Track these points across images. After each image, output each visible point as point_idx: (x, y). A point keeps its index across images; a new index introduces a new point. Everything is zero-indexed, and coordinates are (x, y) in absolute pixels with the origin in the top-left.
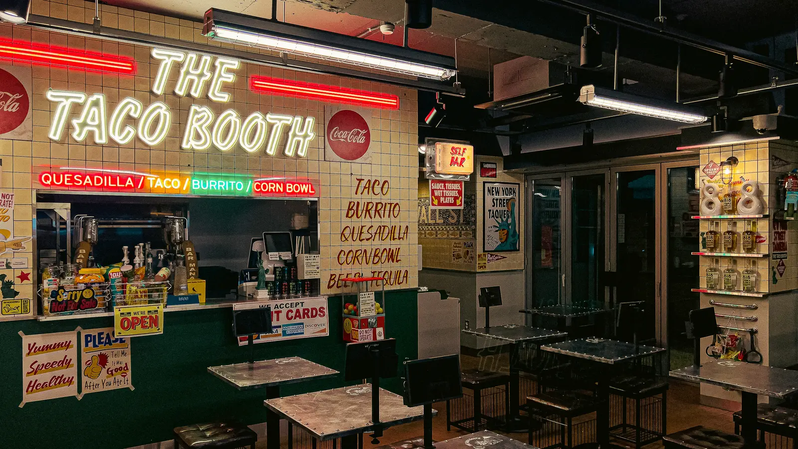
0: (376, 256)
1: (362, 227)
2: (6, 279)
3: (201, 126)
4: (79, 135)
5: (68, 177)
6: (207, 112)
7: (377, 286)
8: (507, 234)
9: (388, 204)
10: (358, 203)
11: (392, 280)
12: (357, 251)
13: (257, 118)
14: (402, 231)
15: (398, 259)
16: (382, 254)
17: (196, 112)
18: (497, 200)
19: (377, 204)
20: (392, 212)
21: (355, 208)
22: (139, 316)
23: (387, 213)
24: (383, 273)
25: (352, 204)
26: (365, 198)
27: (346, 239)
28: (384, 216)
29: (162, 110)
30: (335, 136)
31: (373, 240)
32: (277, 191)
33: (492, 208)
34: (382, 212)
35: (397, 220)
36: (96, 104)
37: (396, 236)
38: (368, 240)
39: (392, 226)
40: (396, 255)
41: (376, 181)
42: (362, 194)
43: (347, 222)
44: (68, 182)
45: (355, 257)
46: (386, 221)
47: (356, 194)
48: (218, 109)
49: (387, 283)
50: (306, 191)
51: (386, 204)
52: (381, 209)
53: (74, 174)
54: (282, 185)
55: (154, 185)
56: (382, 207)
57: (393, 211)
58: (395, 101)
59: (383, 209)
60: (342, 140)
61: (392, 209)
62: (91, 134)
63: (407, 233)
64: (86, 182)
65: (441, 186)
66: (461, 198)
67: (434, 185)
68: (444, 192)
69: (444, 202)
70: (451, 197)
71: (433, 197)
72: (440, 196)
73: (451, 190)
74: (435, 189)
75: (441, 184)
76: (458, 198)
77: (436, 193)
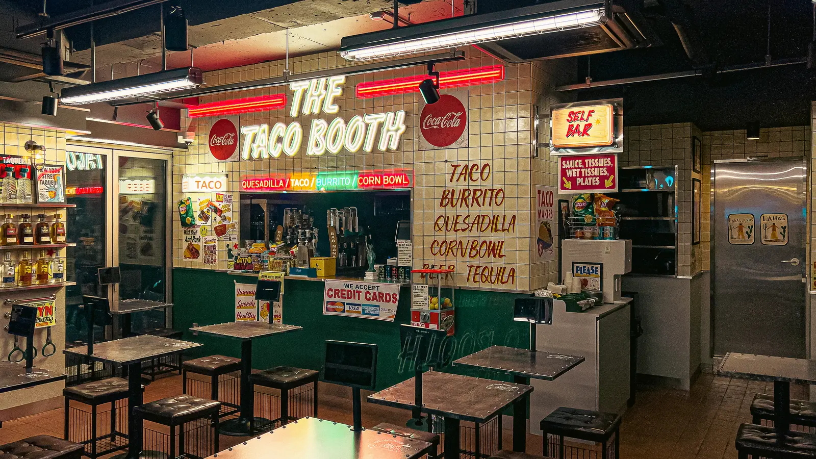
0: (472, 248)
1: (458, 216)
2: (229, 247)
3: (320, 136)
4: (255, 155)
5: (253, 183)
6: (322, 123)
7: (475, 282)
9: (489, 190)
10: (453, 191)
11: (493, 278)
12: (451, 242)
13: (358, 121)
14: (507, 222)
15: (502, 253)
16: (481, 247)
17: (317, 125)
19: (475, 191)
20: (494, 200)
21: (449, 196)
22: (271, 279)
23: (487, 201)
24: (482, 269)
25: (447, 192)
26: (463, 184)
27: (440, 229)
28: (483, 205)
29: (296, 127)
30: (428, 125)
31: (470, 231)
32: (376, 183)
34: (481, 201)
35: (501, 208)
36: (263, 132)
37: (499, 227)
38: (463, 230)
39: (494, 216)
40: (499, 249)
41: (474, 165)
42: (457, 181)
43: (441, 211)
44: (253, 185)
45: (449, 248)
46: (486, 209)
47: (451, 181)
48: (329, 119)
49: (487, 280)
50: (400, 183)
51: (486, 190)
52: (480, 196)
53: (256, 180)
54: (380, 177)
55: (294, 185)
56: (481, 195)
57: (496, 198)
58: (498, 72)
59: (482, 196)
60: (435, 127)
61: (494, 197)
62: (261, 153)
63: (514, 224)
64: (261, 185)
65: (578, 164)
66: (612, 177)
67: (566, 163)
68: (583, 170)
69: (582, 184)
70: (595, 176)
71: (564, 178)
72: (576, 177)
73: (595, 167)
74: (568, 169)
75: (577, 161)
76: (607, 178)
77: (569, 173)
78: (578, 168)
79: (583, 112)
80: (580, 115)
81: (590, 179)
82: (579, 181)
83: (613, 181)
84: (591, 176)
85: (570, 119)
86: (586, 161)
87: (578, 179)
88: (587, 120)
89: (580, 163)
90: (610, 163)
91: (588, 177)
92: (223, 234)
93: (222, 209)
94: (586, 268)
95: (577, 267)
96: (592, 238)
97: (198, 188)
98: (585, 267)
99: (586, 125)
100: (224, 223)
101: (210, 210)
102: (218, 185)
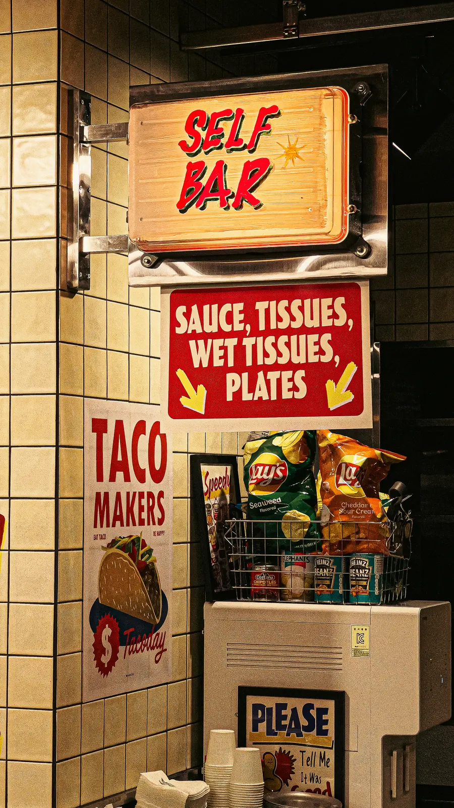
65: (229, 318)
66: (351, 368)
67: (187, 315)
68: (248, 342)
69: (246, 396)
70: (291, 366)
71: (181, 374)
72: (225, 369)
73: (289, 331)
74: (195, 336)
75: (227, 307)
76: (335, 373)
77: (199, 355)
78: (232, 334)
79: (240, 111)
80: (226, 126)
81: (273, 376)
82: (234, 382)
83: (356, 386)
84: (276, 367)
85: (190, 142)
86: (261, 306)
87: (230, 377)
88: (252, 147)
89: (238, 317)
90: (342, 313)
91: (266, 369)
94: (287, 712)
95: (256, 707)
96: (310, 597)
98: (284, 706)
99: (248, 165)
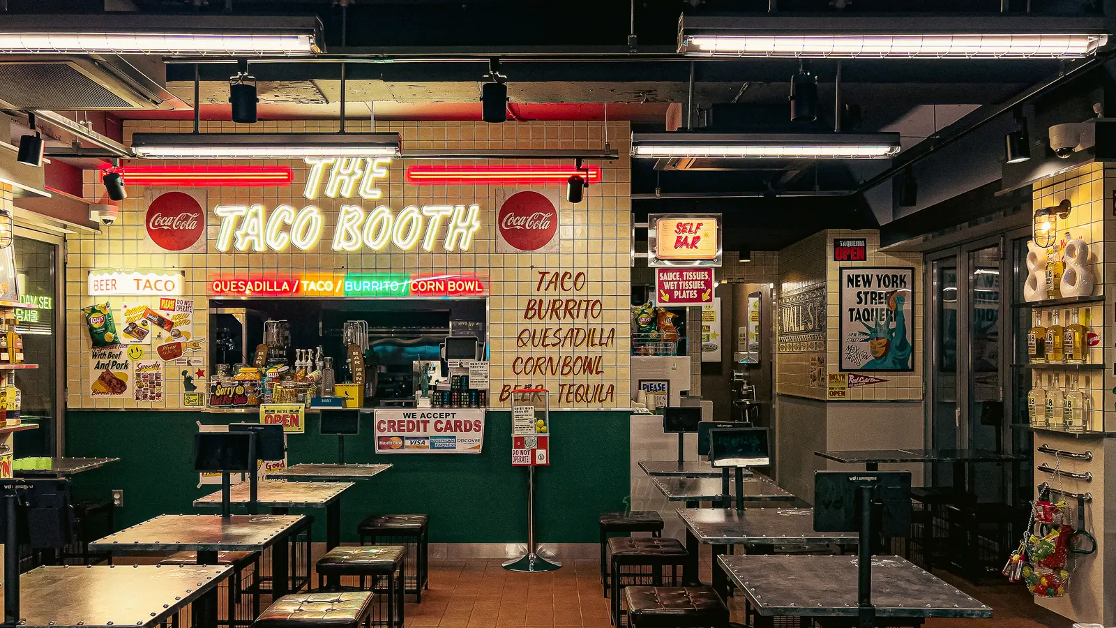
0: (565, 365)
1: (546, 330)
2: (187, 375)
3: (352, 227)
4: (242, 246)
5: (234, 284)
6: (358, 211)
7: (568, 402)
8: (888, 346)
9: (585, 301)
10: (541, 301)
11: (590, 397)
12: (539, 359)
13: (411, 212)
14: (606, 334)
15: (599, 369)
16: (575, 363)
17: (348, 213)
18: (866, 293)
19: (568, 302)
20: (589, 312)
21: (536, 307)
22: (282, 415)
23: (582, 313)
24: (576, 387)
25: (533, 303)
26: (552, 294)
27: (525, 344)
28: (578, 317)
29: (314, 215)
30: (509, 224)
31: (562, 346)
32: (437, 289)
33: (856, 306)
34: (575, 312)
35: (599, 320)
36: (256, 215)
37: (596, 341)
38: (554, 345)
39: (591, 329)
40: (596, 365)
41: (566, 274)
42: (546, 290)
43: (527, 324)
44: (234, 288)
45: (536, 365)
46: (580, 322)
47: (538, 290)
48: (369, 207)
49: (582, 398)
50: (472, 289)
51: (581, 301)
52: (573, 307)
53: (238, 281)
54: (443, 283)
55: (307, 289)
56: (574, 306)
57: (592, 309)
58: (595, 172)
59: (576, 307)
60: (518, 227)
61: (590, 308)
62: (252, 243)
63: (613, 337)
64: (248, 288)
65: (675, 276)
66: (709, 290)
67: (663, 275)
68: (681, 283)
69: (680, 297)
70: (693, 289)
71: (661, 291)
72: (674, 290)
73: (692, 280)
74: (665, 281)
75: (675, 273)
76: (704, 291)
77: (667, 286)
78: (676, 281)
79: (692, 224)
80: (688, 227)
81: (688, 292)
82: (676, 293)
83: (710, 295)
84: (688, 290)
85: (678, 231)
86: (684, 273)
88: (696, 232)
89: (678, 276)
90: (707, 276)
91: (686, 290)
92: (175, 356)
93: (173, 321)
94: (653, 386)
95: (644, 385)
96: (655, 354)
97: (138, 289)
98: (652, 384)
99: (694, 238)
100: (177, 341)
101: (149, 322)
102: (169, 286)
